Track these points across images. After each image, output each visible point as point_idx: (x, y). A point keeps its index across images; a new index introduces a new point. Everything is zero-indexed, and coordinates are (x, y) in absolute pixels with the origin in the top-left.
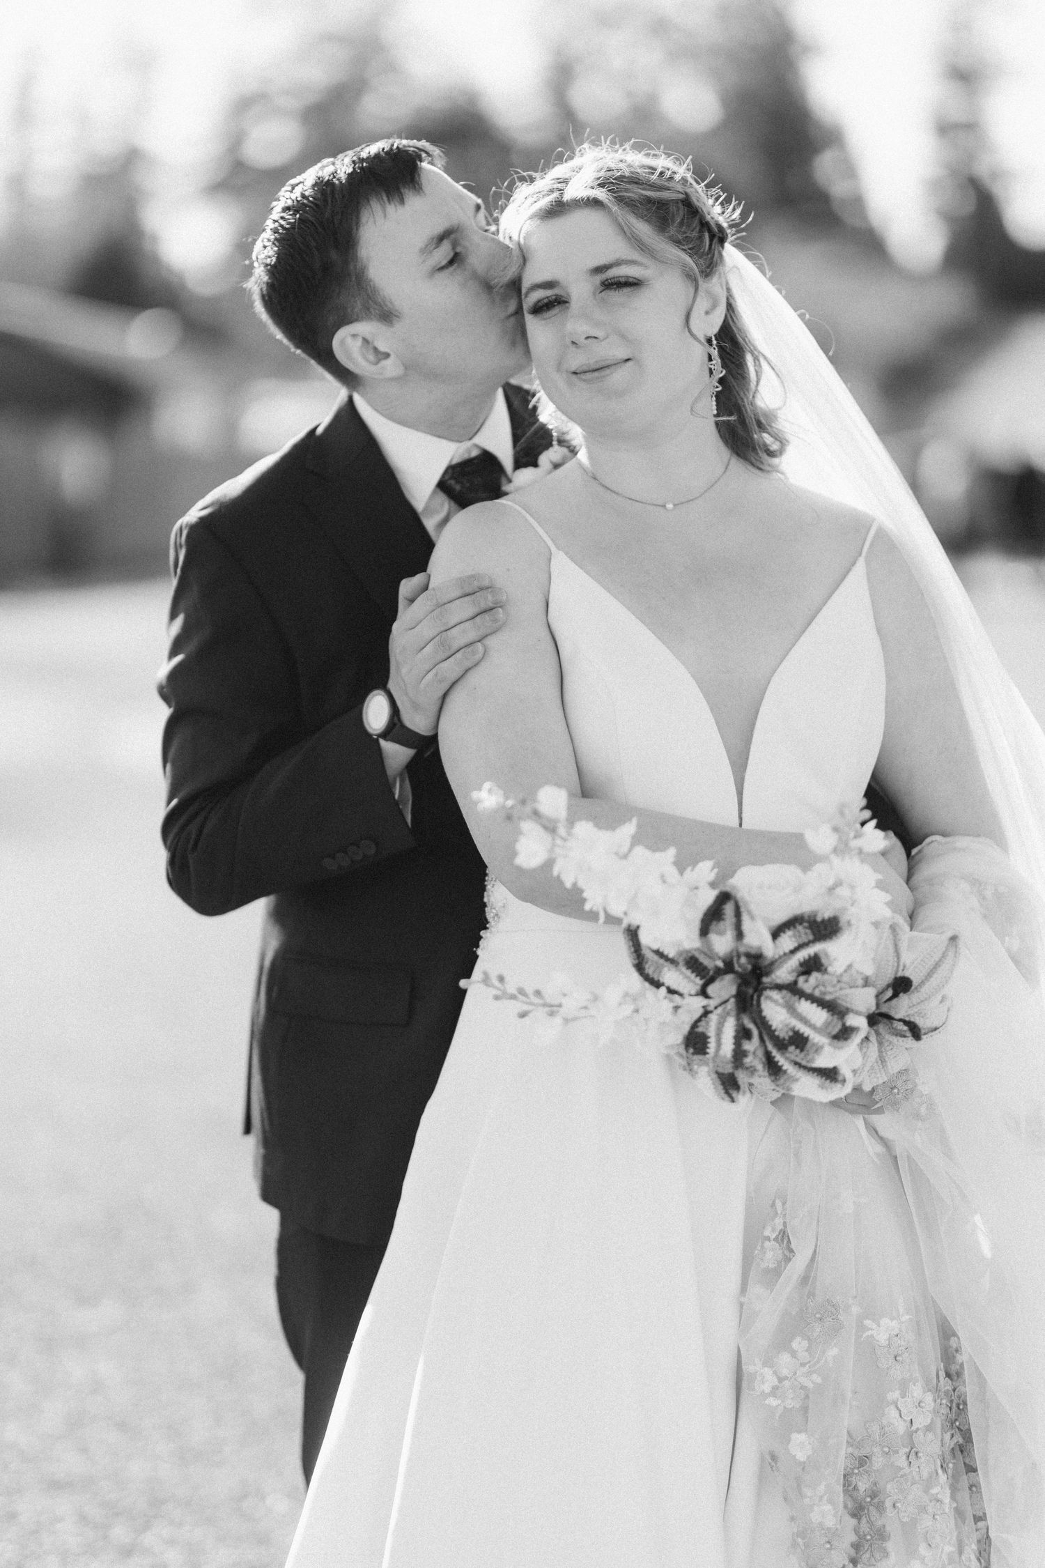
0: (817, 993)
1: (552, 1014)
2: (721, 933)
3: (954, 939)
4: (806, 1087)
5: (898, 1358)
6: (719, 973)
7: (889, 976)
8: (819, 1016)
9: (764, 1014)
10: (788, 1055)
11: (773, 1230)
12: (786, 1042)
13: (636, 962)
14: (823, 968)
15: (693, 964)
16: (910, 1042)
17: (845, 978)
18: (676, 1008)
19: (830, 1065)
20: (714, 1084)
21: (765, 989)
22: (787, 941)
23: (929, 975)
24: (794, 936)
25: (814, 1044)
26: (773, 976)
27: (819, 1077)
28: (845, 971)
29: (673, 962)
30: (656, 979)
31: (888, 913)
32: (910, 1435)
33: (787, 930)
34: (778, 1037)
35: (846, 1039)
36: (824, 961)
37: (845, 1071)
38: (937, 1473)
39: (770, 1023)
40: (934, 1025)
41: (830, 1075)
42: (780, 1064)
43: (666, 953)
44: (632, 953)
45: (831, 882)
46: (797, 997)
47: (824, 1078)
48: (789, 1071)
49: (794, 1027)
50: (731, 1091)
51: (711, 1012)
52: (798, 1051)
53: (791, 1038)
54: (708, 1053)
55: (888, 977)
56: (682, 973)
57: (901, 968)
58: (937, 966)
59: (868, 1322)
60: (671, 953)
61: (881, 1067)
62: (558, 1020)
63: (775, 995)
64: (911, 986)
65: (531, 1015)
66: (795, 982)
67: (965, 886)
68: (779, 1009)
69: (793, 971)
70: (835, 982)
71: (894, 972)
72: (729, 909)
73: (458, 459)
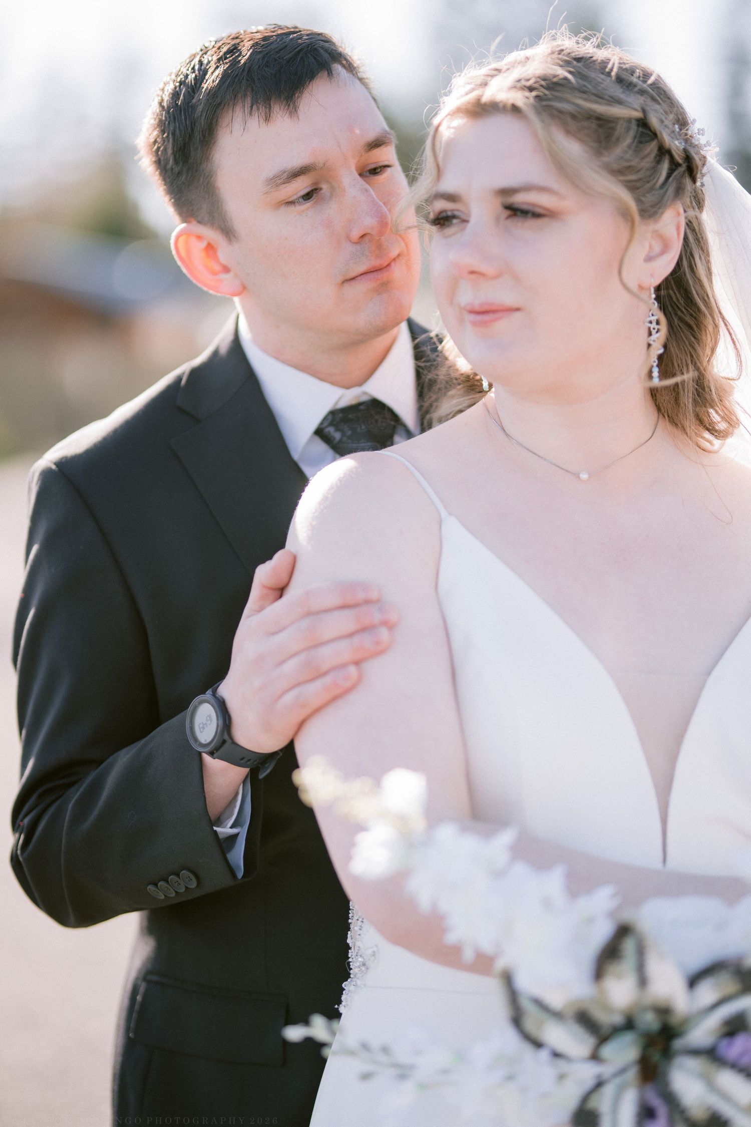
0: (744, 1062)
1: (402, 1077)
2: (619, 979)
6: (617, 1030)
9: (673, 1086)
13: (513, 1015)
15: (585, 1019)
18: (562, 1077)
21: (676, 1054)
22: (707, 993)
24: (717, 986)
26: (686, 1039)
29: (557, 1015)
30: (537, 1038)
33: (706, 978)
39: (680, 1099)
43: (548, 1005)
46: (717, 1065)
49: (712, 1107)
51: (606, 1082)
53: (707, 1121)
56: (570, 1032)
60: (555, 1004)
63: (689, 1062)
65: (376, 1077)
66: (717, 1046)
68: (692, 1081)
69: (710, 1034)
72: (629, 946)
73: (343, 404)
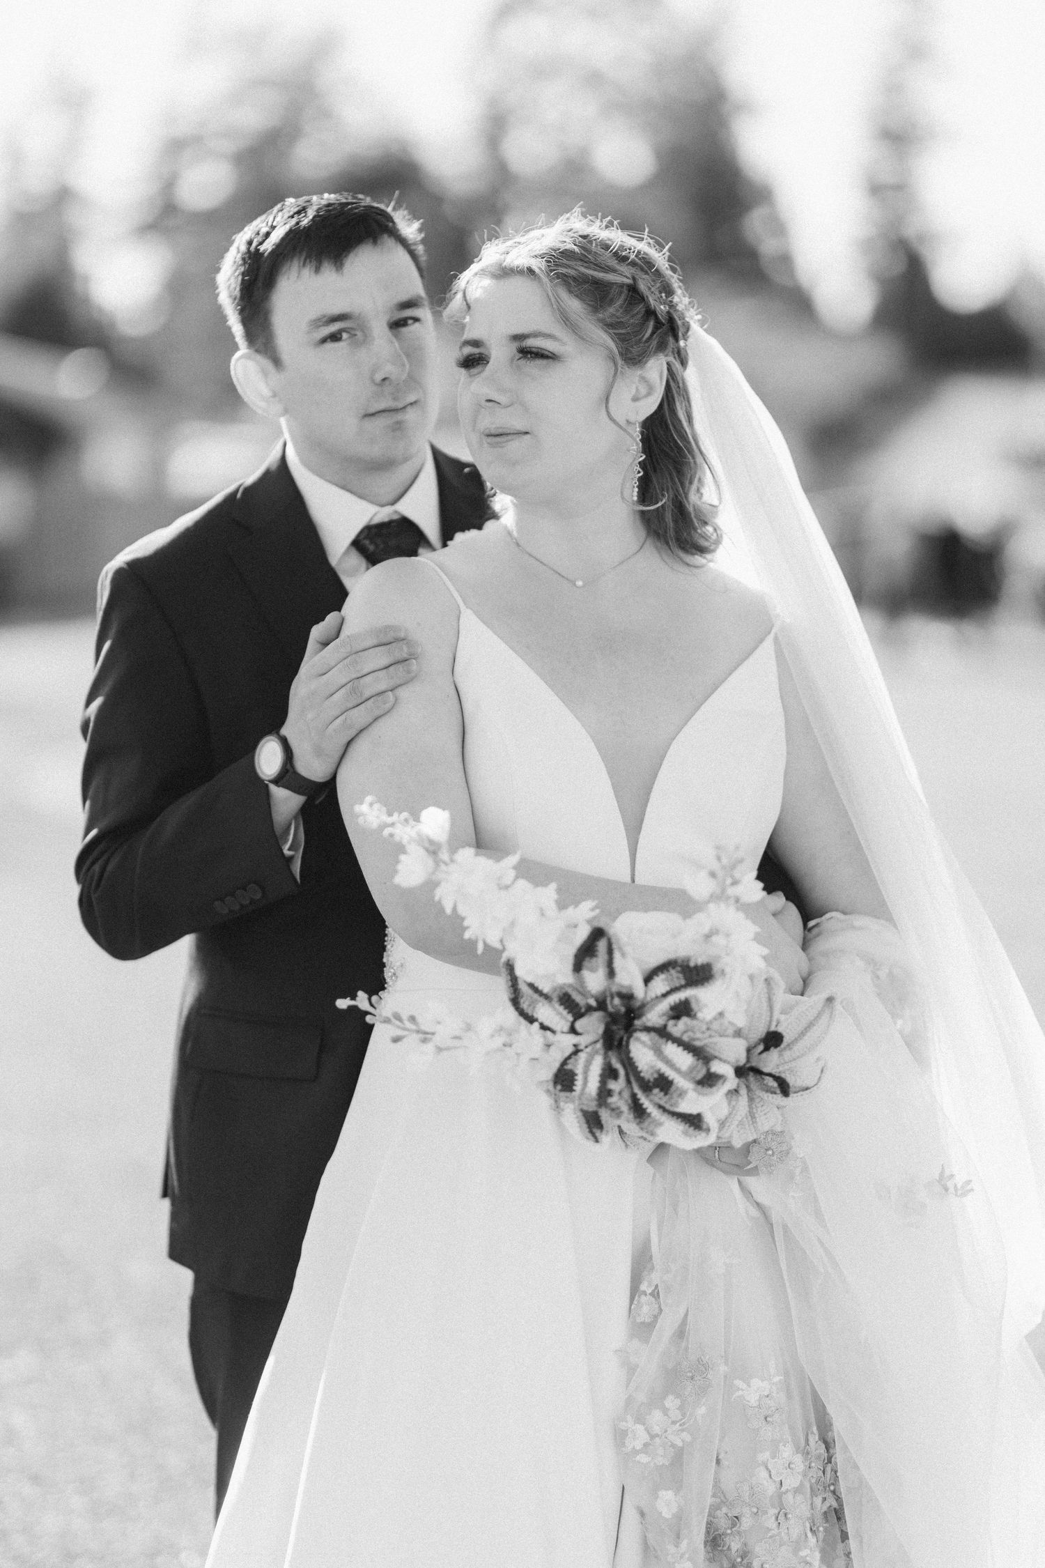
0: (685, 1038)
1: (424, 1041)
2: (593, 970)
3: (830, 1000)
4: (671, 1132)
5: (768, 1419)
6: (590, 1009)
7: (761, 1029)
8: (684, 1060)
9: (632, 1055)
10: (652, 1097)
11: (650, 1285)
12: (651, 1084)
13: (513, 996)
14: (693, 1013)
15: (566, 1001)
16: (779, 1099)
17: (715, 1026)
18: (548, 1045)
19: (694, 1111)
20: (578, 1122)
21: (635, 1031)
22: (660, 985)
23: (803, 1034)
24: (666, 980)
25: (677, 1088)
26: (644, 1019)
27: (683, 1124)
28: (715, 1019)
29: (547, 997)
30: (530, 1014)
31: (762, 964)
32: (780, 1495)
33: (660, 973)
34: (643, 1079)
35: (711, 1086)
36: (694, 1005)
37: (710, 1119)
38: (806, 1535)
39: (636, 1064)
40: (804, 1085)
41: (694, 1122)
42: (644, 1106)
43: (540, 988)
44: (509, 987)
45: (706, 930)
46: (664, 1040)
47: (688, 1125)
48: (653, 1115)
49: (659, 1070)
50: (595, 1130)
51: (581, 1050)
52: (662, 1094)
53: (656, 1080)
54: (574, 1091)
55: (760, 1032)
56: (555, 1009)
57: (774, 1023)
58: (811, 1025)
59: (738, 1383)
60: (546, 987)
61: (751, 1123)
62: (429, 1047)
63: (644, 1037)
64: (782, 1041)
65: (405, 1040)
66: (665, 1026)
67: (860, 963)
68: (645, 1050)
69: (664, 1015)
70: (704, 1027)
71: (766, 1027)
72: (602, 945)
73: (377, 520)
